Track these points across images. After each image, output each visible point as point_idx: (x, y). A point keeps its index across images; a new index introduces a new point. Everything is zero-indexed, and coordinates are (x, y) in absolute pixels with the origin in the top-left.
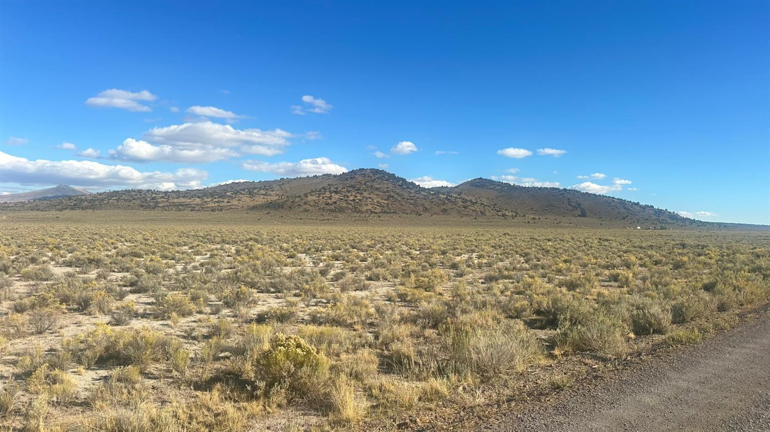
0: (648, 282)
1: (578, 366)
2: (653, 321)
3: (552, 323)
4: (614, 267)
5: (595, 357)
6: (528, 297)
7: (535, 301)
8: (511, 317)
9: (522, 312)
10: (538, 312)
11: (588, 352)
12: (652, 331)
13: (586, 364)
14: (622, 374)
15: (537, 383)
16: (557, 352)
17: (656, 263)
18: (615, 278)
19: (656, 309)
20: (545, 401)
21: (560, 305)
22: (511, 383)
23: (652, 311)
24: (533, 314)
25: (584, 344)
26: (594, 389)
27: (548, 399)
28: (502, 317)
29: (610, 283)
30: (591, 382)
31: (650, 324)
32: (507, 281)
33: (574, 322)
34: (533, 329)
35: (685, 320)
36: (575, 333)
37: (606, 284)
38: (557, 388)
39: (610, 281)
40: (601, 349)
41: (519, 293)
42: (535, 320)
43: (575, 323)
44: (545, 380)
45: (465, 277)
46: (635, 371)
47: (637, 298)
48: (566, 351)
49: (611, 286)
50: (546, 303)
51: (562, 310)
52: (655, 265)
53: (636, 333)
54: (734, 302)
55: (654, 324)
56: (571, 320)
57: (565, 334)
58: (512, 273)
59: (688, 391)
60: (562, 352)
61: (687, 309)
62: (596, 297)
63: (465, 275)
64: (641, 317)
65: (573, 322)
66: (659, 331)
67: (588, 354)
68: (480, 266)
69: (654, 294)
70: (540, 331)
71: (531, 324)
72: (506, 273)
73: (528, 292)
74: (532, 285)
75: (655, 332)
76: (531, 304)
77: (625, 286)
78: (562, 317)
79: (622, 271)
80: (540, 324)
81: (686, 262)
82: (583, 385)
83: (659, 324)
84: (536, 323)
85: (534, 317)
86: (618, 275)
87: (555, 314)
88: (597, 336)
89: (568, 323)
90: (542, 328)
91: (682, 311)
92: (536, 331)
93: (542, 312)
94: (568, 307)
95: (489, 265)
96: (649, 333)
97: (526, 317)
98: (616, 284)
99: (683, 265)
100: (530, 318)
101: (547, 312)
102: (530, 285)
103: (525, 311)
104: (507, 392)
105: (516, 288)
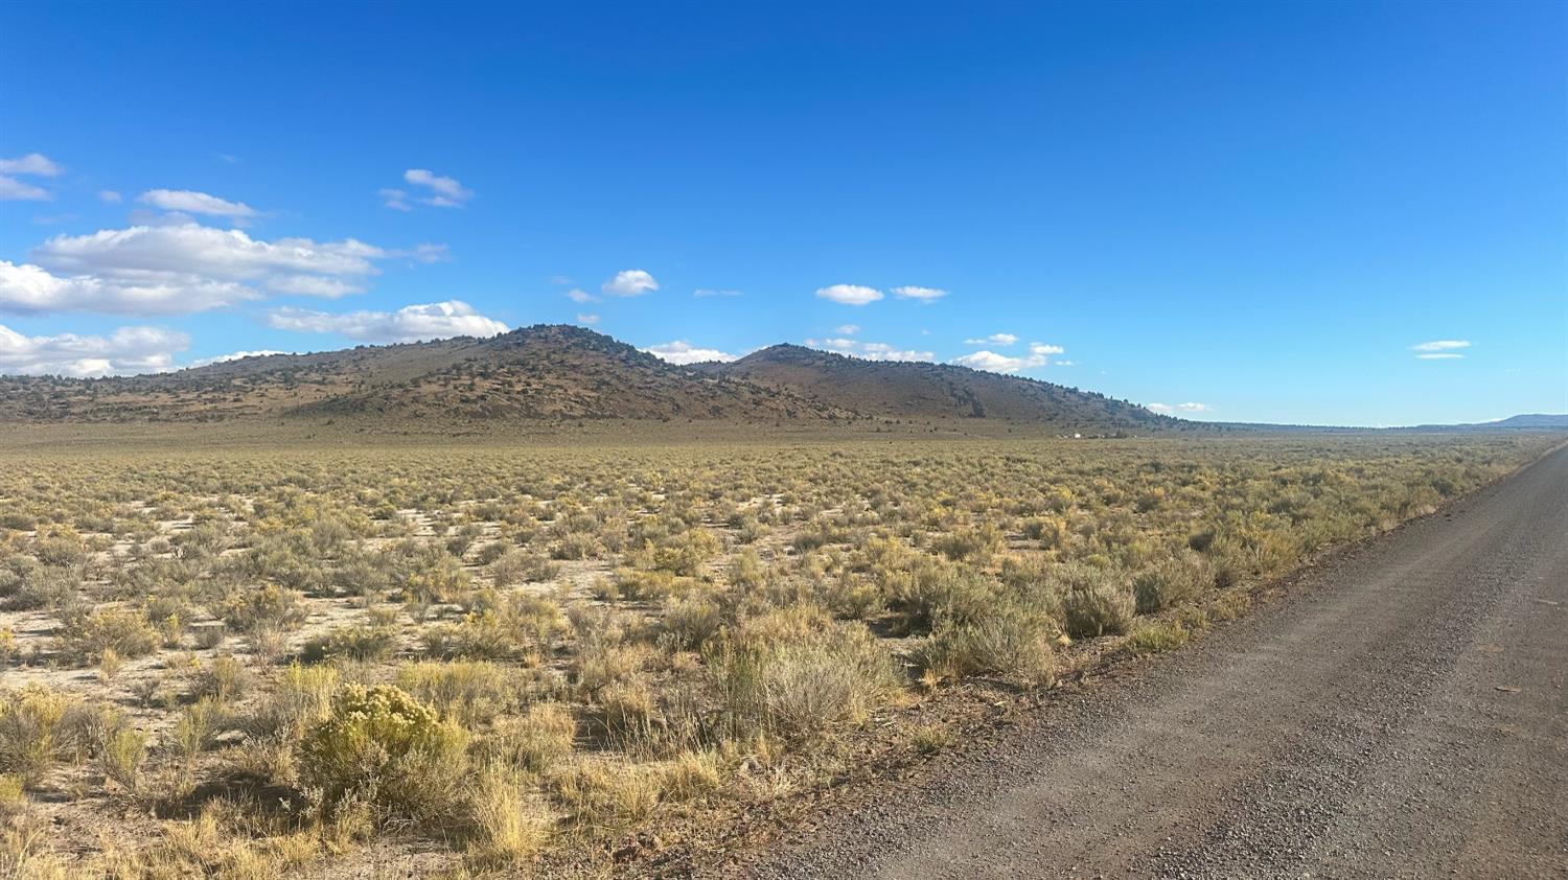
0: (1093, 538)
1: (969, 703)
2: (1102, 612)
3: (920, 623)
4: (1032, 510)
5: (999, 686)
6: (876, 575)
7: (889, 582)
8: (844, 617)
9: (865, 606)
10: (895, 605)
11: (986, 677)
12: (1101, 629)
13: (981, 701)
14: (1047, 714)
15: (891, 744)
16: (929, 680)
17: (1109, 501)
18: (1034, 532)
19: (1107, 589)
20: (905, 778)
21: (934, 587)
22: (842, 748)
23: (1099, 592)
24: (886, 609)
25: (979, 660)
26: (996, 747)
27: (911, 774)
28: (827, 619)
29: (1026, 543)
30: (991, 733)
31: (1098, 617)
32: (836, 546)
33: (961, 619)
34: (885, 637)
35: (1159, 606)
36: (962, 640)
37: (1018, 543)
38: (927, 750)
39: (1025, 538)
40: (1010, 668)
41: (860, 569)
42: (889, 619)
43: (963, 621)
44: (906, 734)
45: (757, 543)
46: (1070, 708)
47: (1073, 569)
48: (946, 677)
49: (1027, 547)
50: (908, 585)
51: (939, 597)
52: (1107, 504)
53: (1072, 637)
54: (1243, 569)
55: (1105, 616)
56: (954, 616)
57: (944, 645)
58: (848, 530)
59: (1164, 737)
60: (939, 679)
61: (1162, 585)
62: (1000, 570)
63: (756, 539)
64: (1081, 603)
65: (959, 620)
66: (1114, 629)
67: (985, 681)
68: (786, 520)
69: (1105, 559)
70: (898, 640)
71: (881, 629)
72: (835, 531)
73: (877, 566)
74: (883, 552)
75: (1108, 631)
76: (882, 590)
77: (1052, 547)
78: (939, 611)
79: (1047, 519)
80: (898, 627)
81: (1160, 498)
82: (976, 743)
83: (1114, 615)
84: (890, 626)
85: (888, 614)
86: (1040, 526)
87: (925, 607)
88: (1003, 644)
89: (949, 623)
90: (902, 635)
91: (1154, 590)
92: (891, 640)
93: (903, 604)
94: (949, 592)
95: (804, 517)
96: (1096, 635)
97: (873, 615)
98: (1036, 543)
99: (1156, 503)
100: (881, 616)
101: (912, 603)
102: (879, 553)
103: (870, 604)
104: (836, 765)
105: (854, 559)
